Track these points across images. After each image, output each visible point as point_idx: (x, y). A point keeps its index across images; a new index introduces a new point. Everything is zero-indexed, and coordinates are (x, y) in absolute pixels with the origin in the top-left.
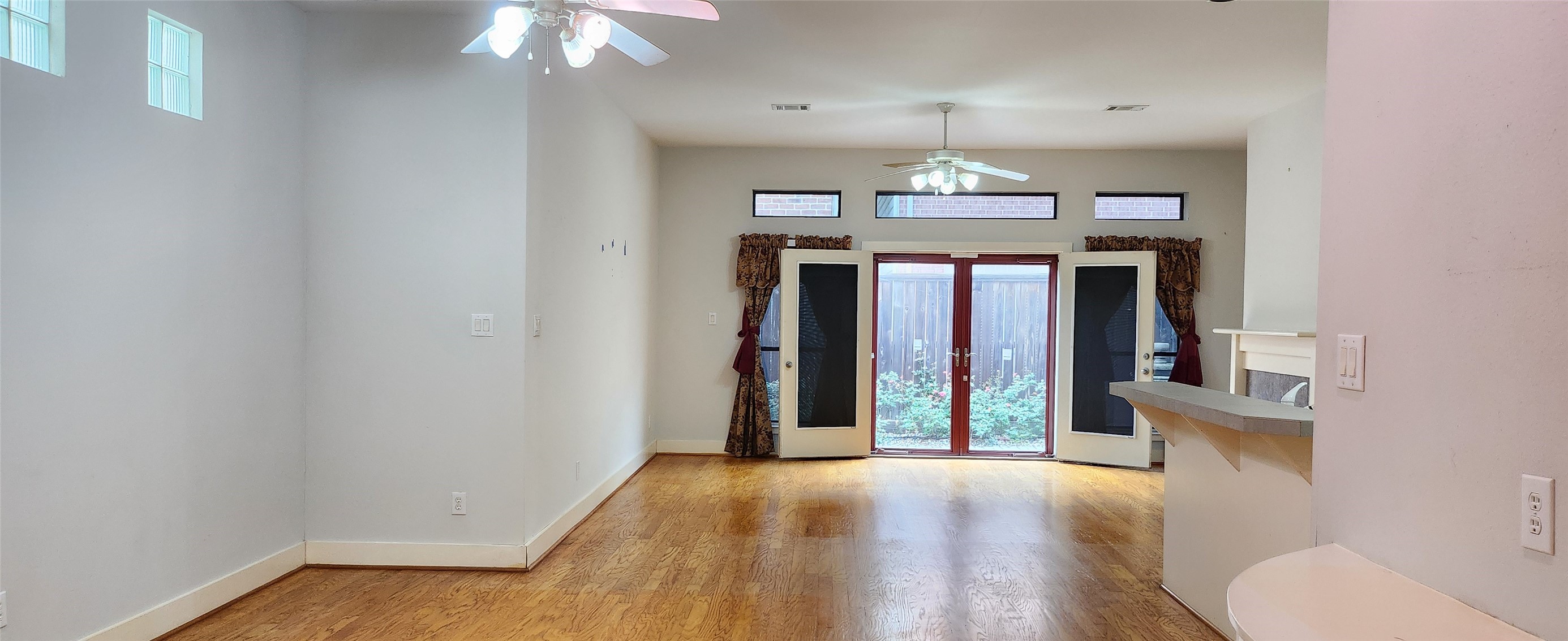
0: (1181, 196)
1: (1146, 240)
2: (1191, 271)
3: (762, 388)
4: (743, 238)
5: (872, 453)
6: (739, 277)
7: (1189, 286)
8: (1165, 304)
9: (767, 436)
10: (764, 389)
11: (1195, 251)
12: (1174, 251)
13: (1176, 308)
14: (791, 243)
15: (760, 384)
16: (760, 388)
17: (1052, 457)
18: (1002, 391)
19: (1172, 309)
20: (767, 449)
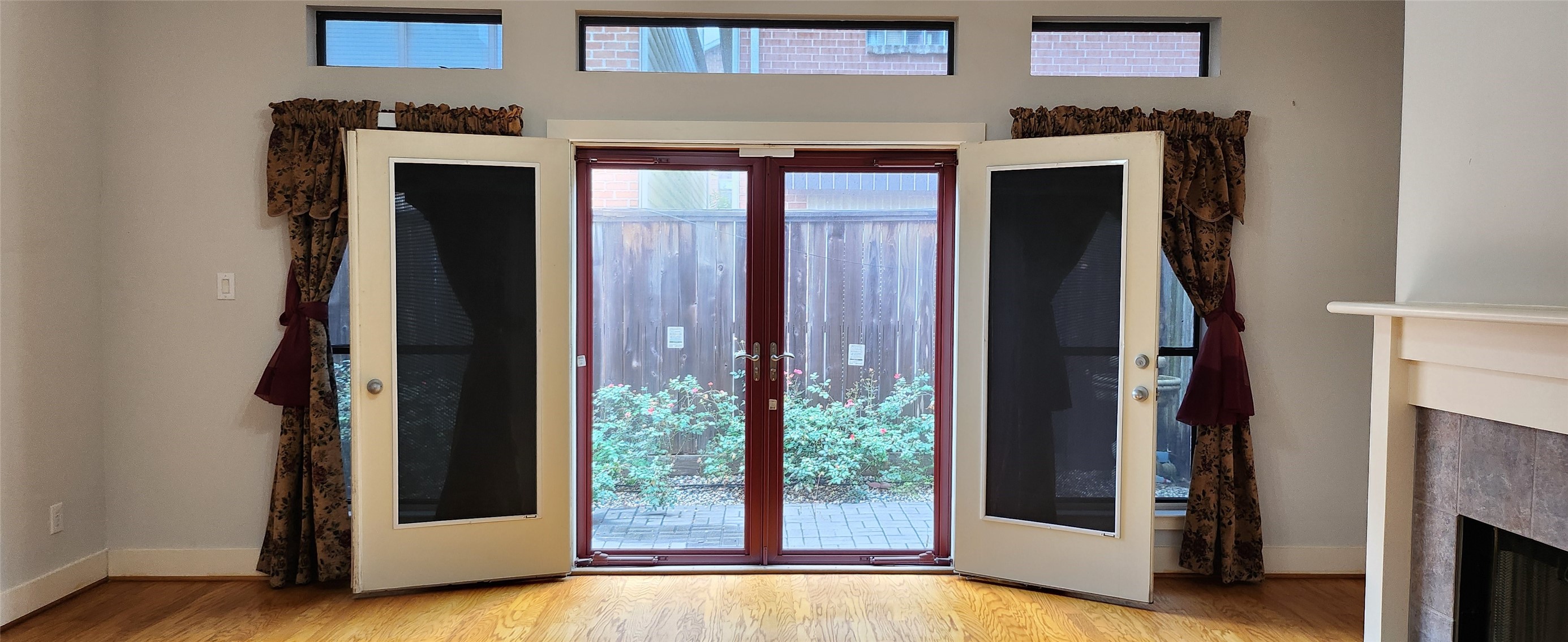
0: (1203, 28)
1: (1136, 116)
2: (1229, 180)
3: (326, 438)
4: (278, 109)
5: (579, 565)
6: (271, 196)
7: (1223, 212)
8: (1173, 250)
9: (336, 542)
10: (331, 439)
11: (1237, 138)
12: (1195, 138)
13: (1198, 257)
14: (386, 119)
15: (322, 429)
16: (321, 437)
17: (948, 564)
18: (877, 402)
19: (1189, 261)
20: (338, 568)
